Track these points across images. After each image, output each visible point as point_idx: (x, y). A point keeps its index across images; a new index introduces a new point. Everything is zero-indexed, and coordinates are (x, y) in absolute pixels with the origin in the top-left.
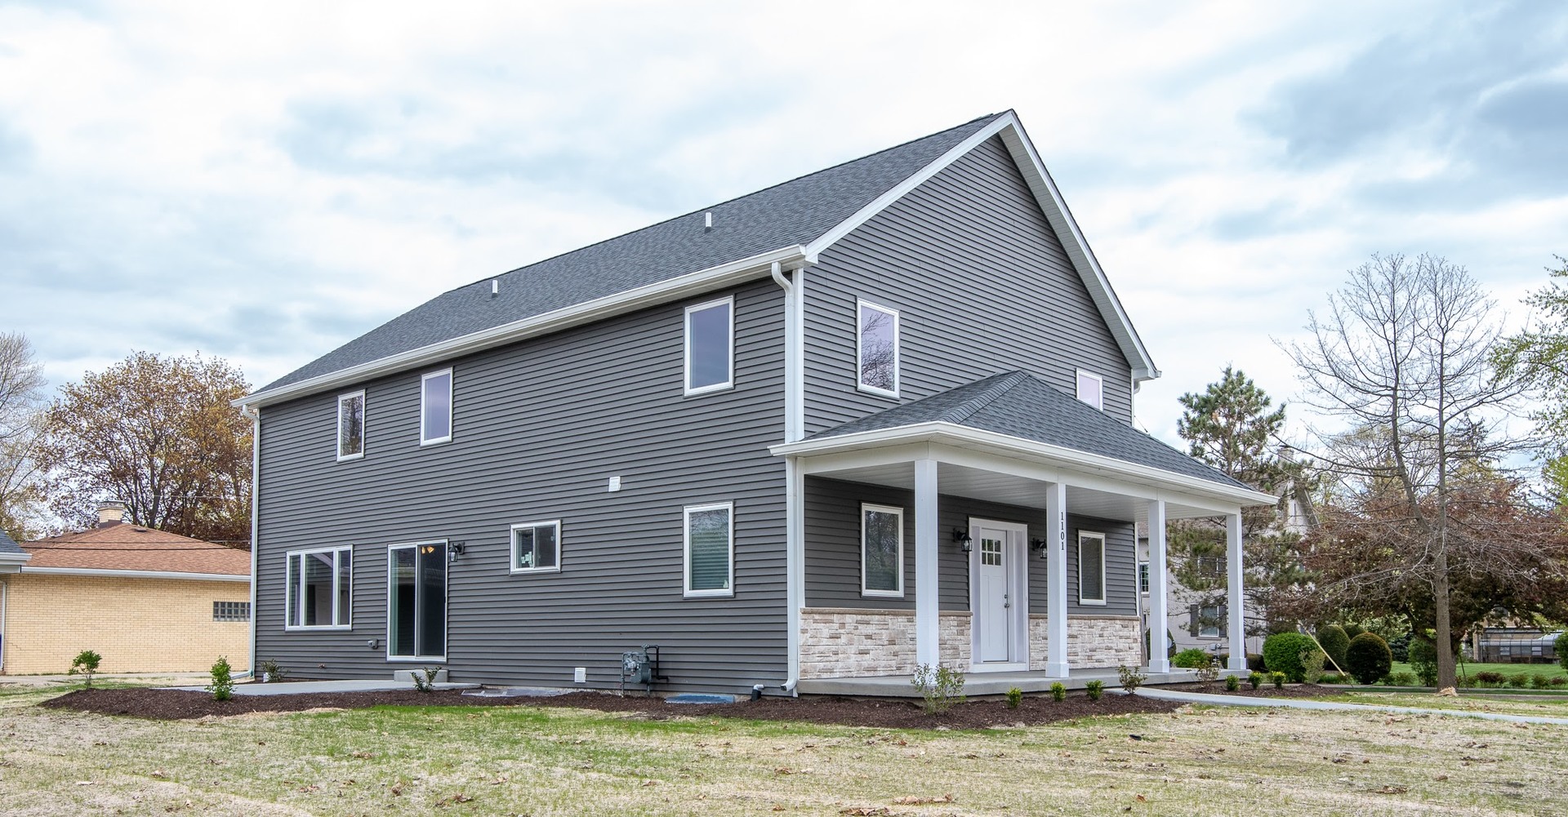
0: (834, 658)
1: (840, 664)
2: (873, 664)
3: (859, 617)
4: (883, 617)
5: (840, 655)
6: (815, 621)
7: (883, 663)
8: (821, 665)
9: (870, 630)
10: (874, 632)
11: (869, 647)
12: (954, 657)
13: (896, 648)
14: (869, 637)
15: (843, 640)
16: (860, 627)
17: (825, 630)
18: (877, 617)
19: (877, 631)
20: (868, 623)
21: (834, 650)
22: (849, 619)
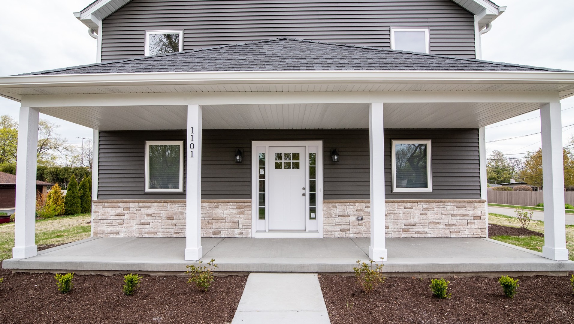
0: (120, 226)
1: (124, 230)
2: (153, 230)
3: (141, 204)
4: (161, 204)
5: (124, 225)
6: (104, 207)
7: (162, 230)
8: (109, 230)
9: (150, 211)
10: (153, 212)
11: (149, 221)
12: (232, 227)
13: (174, 222)
14: (149, 215)
15: (126, 217)
16: (142, 210)
17: (112, 212)
18: (156, 204)
19: (155, 212)
20: (149, 207)
21: (119, 222)
22: (131, 205)
